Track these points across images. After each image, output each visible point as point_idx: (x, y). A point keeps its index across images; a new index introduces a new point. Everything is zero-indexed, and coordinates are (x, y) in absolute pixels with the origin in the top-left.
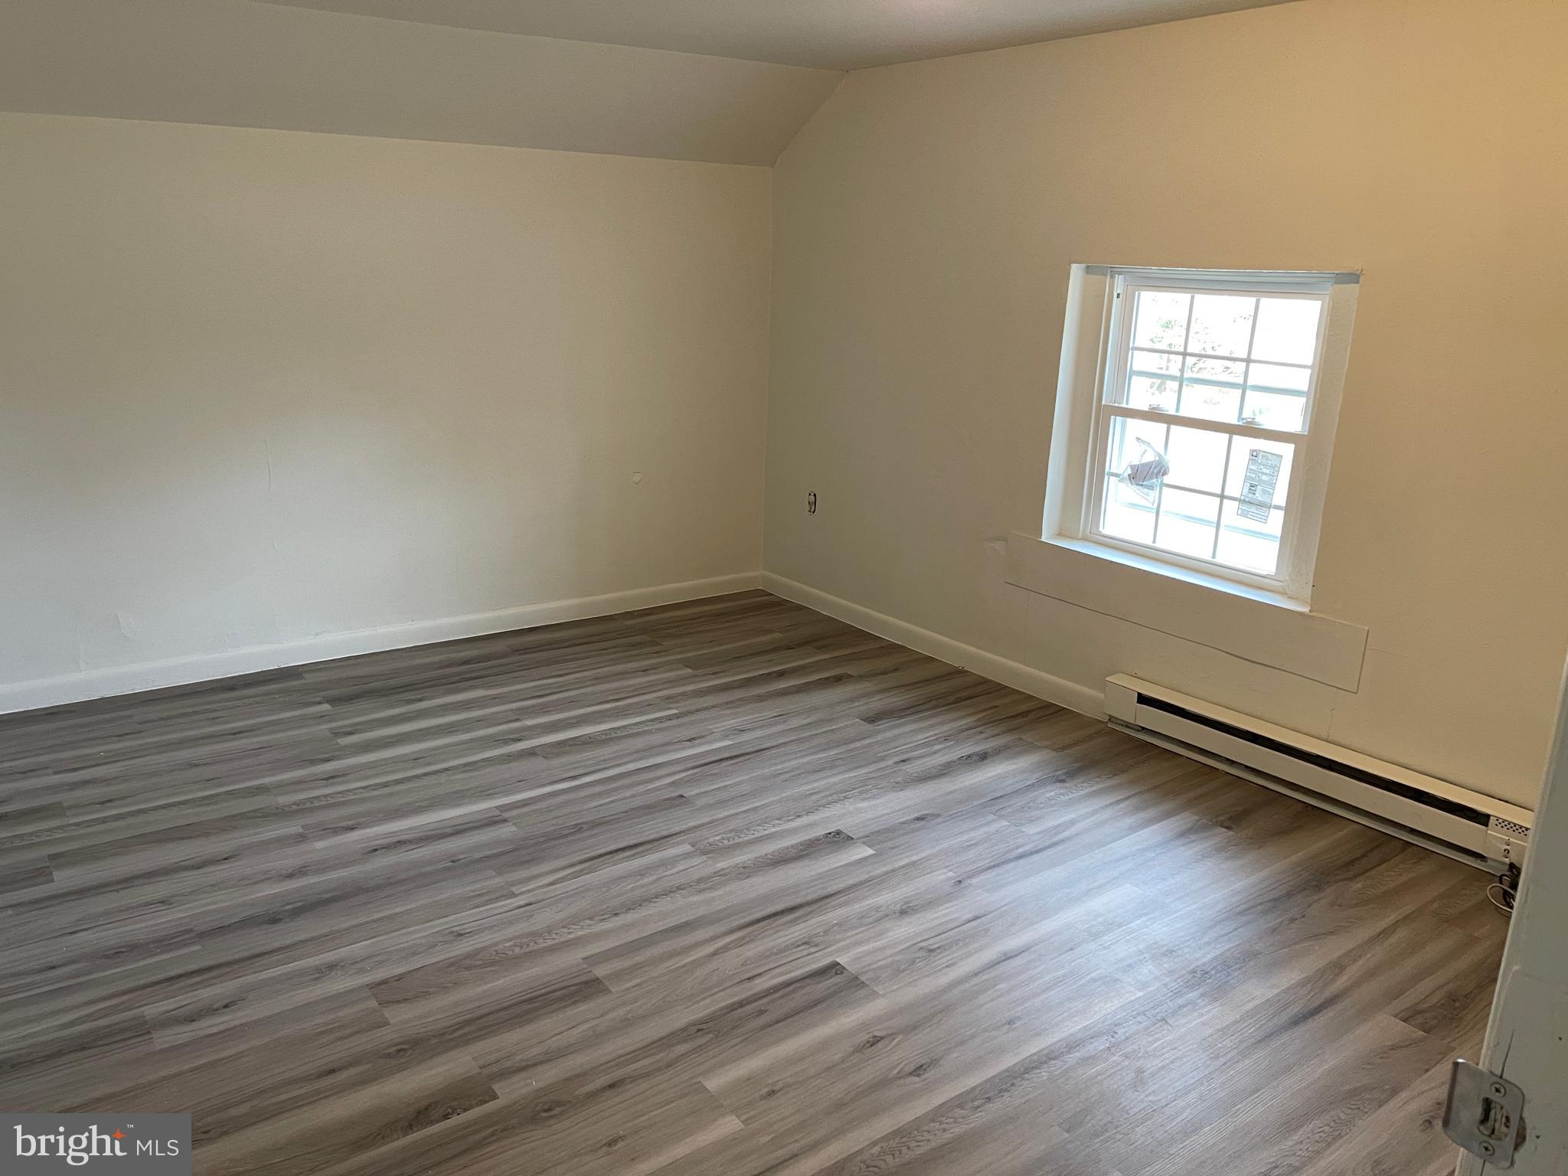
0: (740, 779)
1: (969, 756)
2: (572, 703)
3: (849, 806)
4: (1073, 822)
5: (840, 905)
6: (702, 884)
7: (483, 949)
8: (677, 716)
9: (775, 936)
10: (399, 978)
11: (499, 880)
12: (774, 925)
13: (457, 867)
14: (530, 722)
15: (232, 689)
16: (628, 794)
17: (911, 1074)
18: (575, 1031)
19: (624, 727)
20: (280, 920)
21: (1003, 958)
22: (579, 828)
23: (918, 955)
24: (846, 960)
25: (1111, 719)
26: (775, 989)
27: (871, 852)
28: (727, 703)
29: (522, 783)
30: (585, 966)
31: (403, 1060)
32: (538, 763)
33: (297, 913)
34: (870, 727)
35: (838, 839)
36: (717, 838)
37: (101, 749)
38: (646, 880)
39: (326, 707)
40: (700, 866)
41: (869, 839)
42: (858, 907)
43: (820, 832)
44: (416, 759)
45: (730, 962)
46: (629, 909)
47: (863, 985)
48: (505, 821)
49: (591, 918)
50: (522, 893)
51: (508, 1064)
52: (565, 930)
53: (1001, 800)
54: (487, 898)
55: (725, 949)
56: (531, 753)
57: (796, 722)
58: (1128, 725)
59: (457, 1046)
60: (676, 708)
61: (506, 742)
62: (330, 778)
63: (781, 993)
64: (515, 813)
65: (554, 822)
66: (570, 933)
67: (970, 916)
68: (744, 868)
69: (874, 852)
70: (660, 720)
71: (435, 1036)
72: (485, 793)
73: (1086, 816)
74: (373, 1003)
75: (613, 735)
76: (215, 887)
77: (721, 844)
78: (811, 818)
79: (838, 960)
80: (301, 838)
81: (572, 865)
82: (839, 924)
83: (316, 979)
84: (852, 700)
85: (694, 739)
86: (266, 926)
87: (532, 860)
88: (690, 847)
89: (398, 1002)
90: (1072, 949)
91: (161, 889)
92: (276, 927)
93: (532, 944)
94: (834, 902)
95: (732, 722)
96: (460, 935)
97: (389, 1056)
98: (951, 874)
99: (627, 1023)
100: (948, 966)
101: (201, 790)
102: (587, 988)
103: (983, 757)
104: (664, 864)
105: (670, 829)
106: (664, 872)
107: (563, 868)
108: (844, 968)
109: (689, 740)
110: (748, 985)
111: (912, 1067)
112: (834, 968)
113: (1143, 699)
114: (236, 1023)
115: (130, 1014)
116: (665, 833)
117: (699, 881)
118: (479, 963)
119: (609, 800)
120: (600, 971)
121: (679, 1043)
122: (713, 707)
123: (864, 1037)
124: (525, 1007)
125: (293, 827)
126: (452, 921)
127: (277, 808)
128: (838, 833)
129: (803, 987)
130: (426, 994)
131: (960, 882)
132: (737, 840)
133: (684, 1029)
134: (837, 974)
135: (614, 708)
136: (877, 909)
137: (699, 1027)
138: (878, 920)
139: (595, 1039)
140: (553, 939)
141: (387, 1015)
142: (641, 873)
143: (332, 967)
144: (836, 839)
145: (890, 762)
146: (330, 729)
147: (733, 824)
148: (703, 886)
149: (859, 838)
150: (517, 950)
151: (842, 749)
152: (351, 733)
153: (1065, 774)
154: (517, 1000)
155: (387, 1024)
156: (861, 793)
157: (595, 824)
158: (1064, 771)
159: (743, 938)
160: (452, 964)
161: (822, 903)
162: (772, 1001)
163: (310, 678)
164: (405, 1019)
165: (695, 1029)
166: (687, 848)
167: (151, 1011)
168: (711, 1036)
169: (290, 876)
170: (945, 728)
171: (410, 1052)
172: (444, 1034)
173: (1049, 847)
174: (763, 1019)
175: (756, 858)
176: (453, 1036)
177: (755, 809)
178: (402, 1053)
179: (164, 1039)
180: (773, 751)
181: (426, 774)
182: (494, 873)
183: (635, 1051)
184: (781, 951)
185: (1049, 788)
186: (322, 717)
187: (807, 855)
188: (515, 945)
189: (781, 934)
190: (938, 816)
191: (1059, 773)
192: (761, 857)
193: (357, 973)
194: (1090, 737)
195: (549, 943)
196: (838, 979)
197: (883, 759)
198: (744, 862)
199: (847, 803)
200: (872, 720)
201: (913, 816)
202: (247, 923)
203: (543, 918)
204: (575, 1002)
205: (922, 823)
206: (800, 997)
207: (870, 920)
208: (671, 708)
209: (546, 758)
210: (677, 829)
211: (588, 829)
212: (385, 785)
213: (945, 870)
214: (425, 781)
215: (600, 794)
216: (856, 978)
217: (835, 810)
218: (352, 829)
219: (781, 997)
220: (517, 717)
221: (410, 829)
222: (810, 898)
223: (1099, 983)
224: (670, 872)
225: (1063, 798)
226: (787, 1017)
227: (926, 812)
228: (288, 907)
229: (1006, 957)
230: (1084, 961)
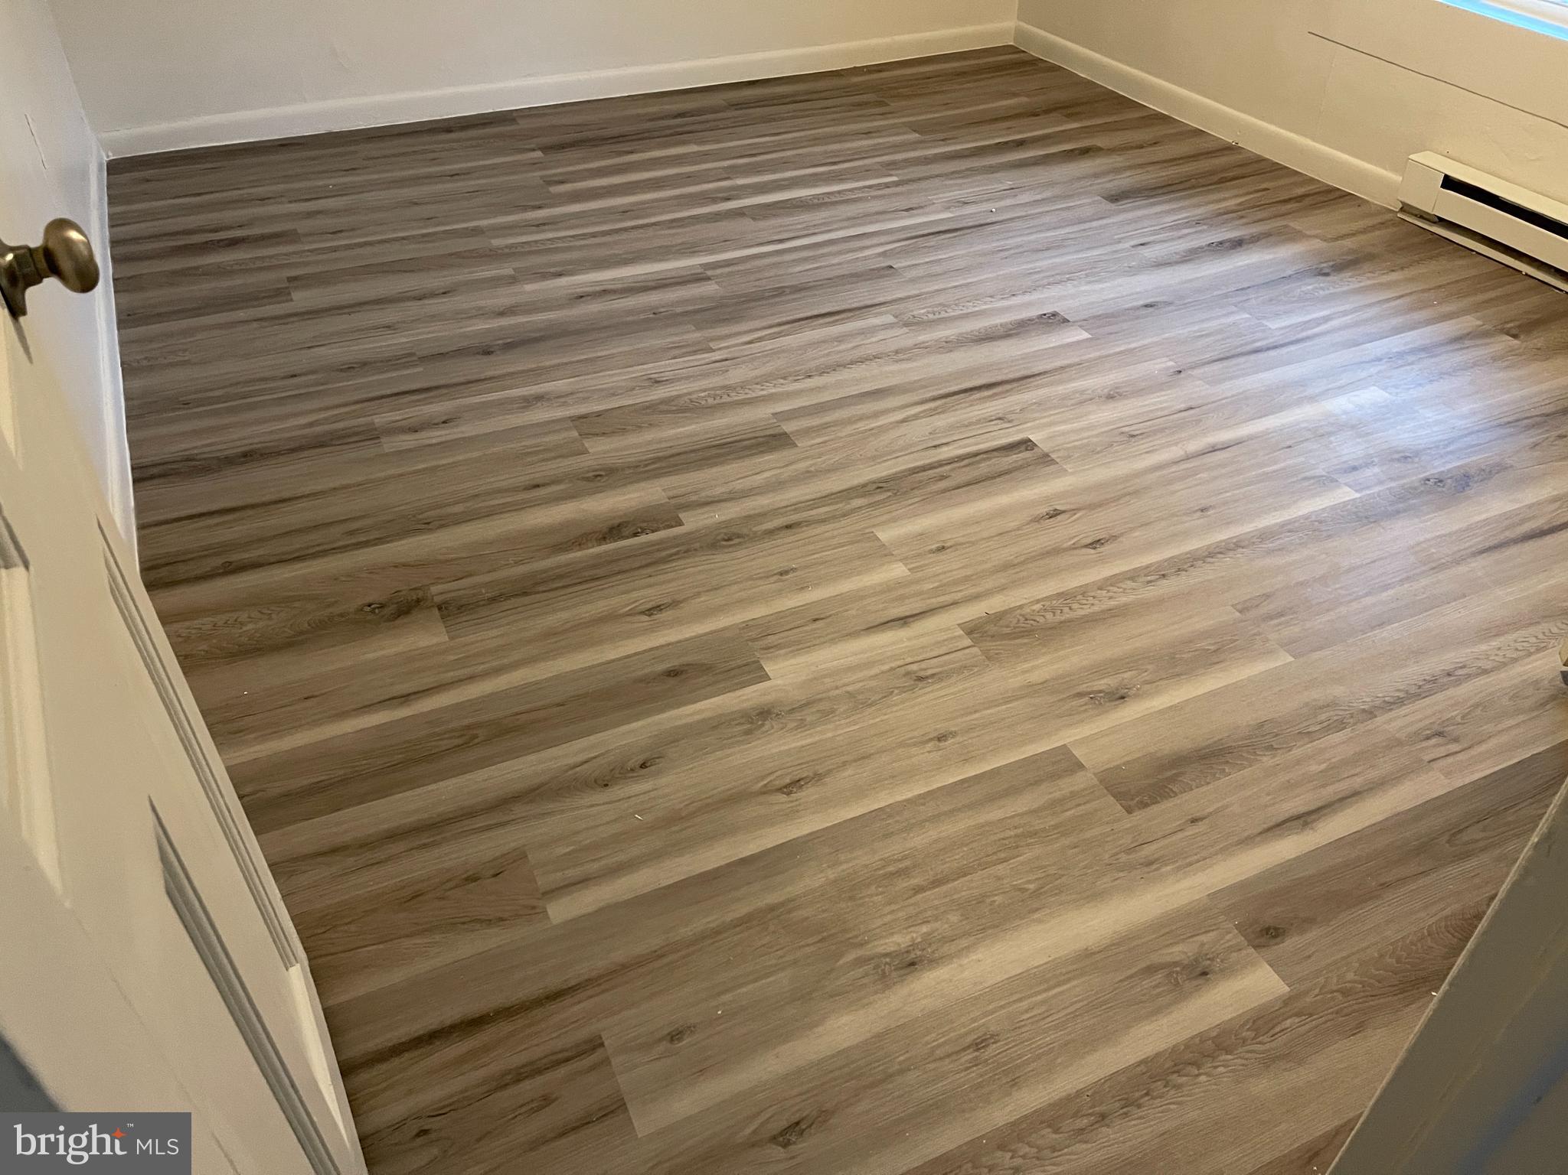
0: (959, 252)
1: (1221, 243)
2: (785, 164)
3: (1070, 288)
4: (1326, 319)
5: (1042, 386)
6: (899, 354)
7: (679, 396)
8: (897, 184)
9: (968, 409)
10: (599, 414)
11: (697, 335)
12: (967, 399)
13: (659, 319)
14: (740, 182)
15: (449, 130)
16: (836, 260)
17: (1086, 546)
18: (758, 477)
19: (839, 192)
20: (492, 352)
21: (1211, 449)
22: (780, 292)
23: (1117, 439)
24: (1039, 438)
25: (1405, 208)
26: (961, 458)
27: (1086, 335)
28: (953, 173)
29: (726, 243)
30: (775, 421)
31: (599, 484)
32: (747, 224)
33: (509, 346)
34: (1113, 206)
35: (1053, 321)
36: (922, 311)
37: (331, 182)
38: (843, 347)
39: (539, 154)
40: (904, 338)
41: (1085, 323)
42: (1061, 389)
43: (1034, 312)
44: (626, 212)
45: (919, 430)
46: (824, 372)
47: (1053, 462)
48: (708, 279)
49: (784, 378)
50: (720, 349)
51: (694, 498)
52: (759, 386)
53: (1247, 291)
54: (684, 350)
55: (916, 417)
56: (740, 213)
57: (1025, 198)
58: (1423, 216)
59: (648, 478)
60: (896, 175)
61: (715, 200)
62: (540, 225)
63: (966, 462)
64: (719, 271)
65: (757, 283)
66: (762, 390)
67: (1183, 406)
68: (946, 342)
69: (1089, 336)
70: (879, 187)
71: (629, 467)
72: (690, 249)
73: (1345, 313)
74: (575, 434)
75: (827, 200)
76: (434, 318)
77: (926, 317)
78: (1027, 298)
79: (1031, 437)
80: (513, 280)
81: (771, 327)
82: (1039, 404)
83: (523, 408)
84: (1096, 176)
85: (911, 209)
86: (479, 357)
87: (733, 318)
88: (892, 317)
89: (597, 435)
90: (1290, 447)
91: (390, 315)
92: (485, 359)
93: (724, 396)
94: (1039, 381)
95: (956, 194)
96: (657, 382)
97: (588, 479)
98: (1171, 363)
99: (809, 475)
100: (1147, 452)
101: (421, 228)
102: (775, 440)
103: (1238, 244)
104: (863, 332)
105: (874, 298)
106: (862, 340)
107: (765, 328)
108: (1036, 445)
109: (907, 210)
110: (933, 452)
111: (1089, 540)
112: (1026, 444)
113: (1449, 183)
114: (449, 438)
115: (362, 421)
116: (869, 302)
117: (897, 352)
118: (674, 408)
119: (815, 265)
120: (789, 427)
121: (857, 497)
122: (937, 176)
123: (1044, 510)
124: (714, 451)
125: (507, 270)
126: (650, 368)
127: (491, 250)
128: (1054, 315)
129: (989, 459)
130: (623, 431)
131: (1180, 372)
132: (944, 315)
133: (864, 486)
134: (1027, 450)
135: (829, 172)
136: (1082, 392)
137: (880, 486)
138: (1081, 403)
139: (777, 485)
140: (746, 394)
141: (587, 445)
142: (840, 339)
143: (539, 398)
144: (1050, 321)
145: (1127, 245)
146: (541, 177)
147: (941, 299)
148: (901, 356)
149: (1074, 322)
150: (710, 401)
151: (1076, 228)
152: (562, 182)
153: (1332, 266)
154: (706, 445)
155: (585, 452)
156: (1087, 275)
157: (797, 289)
158: (1331, 263)
159: (935, 409)
160: (648, 408)
161: (1024, 382)
162: (952, 470)
163: (523, 124)
164: (602, 449)
165: (875, 486)
166: (890, 319)
167: (381, 419)
168: (889, 494)
169: (502, 314)
170: (1201, 211)
171: (605, 479)
172: (637, 467)
173: (1293, 342)
174: (943, 484)
175: (960, 334)
176: (647, 469)
177: (967, 285)
178: (599, 478)
179: (390, 444)
180: (997, 227)
181: (633, 228)
182: (694, 328)
183: (814, 500)
184: (970, 424)
185: (1308, 281)
186: (534, 164)
187: (1017, 334)
188: (709, 396)
189: (976, 407)
190: (1170, 304)
191: (1325, 265)
192: (967, 333)
193: (559, 406)
194: (1374, 228)
195: (742, 397)
196: (1027, 454)
197: (1119, 241)
198: (947, 338)
199: (1069, 285)
200: (1115, 198)
201: (1142, 303)
202: (461, 353)
203: (736, 375)
204: (762, 452)
205: (1150, 310)
206: (984, 468)
207: (1073, 402)
208: (891, 175)
209: (754, 219)
210: (882, 299)
211: (791, 293)
212: (594, 235)
213: (1165, 359)
214: (634, 234)
215: (805, 260)
216: (1047, 455)
217: (1055, 291)
218: (560, 275)
219: (965, 466)
220: (726, 176)
221: (614, 280)
222: (1011, 376)
223: (1312, 481)
224: (869, 341)
225: (1321, 292)
226: (968, 484)
227: (1158, 299)
228: (500, 342)
229: (1214, 449)
230: (1302, 459)
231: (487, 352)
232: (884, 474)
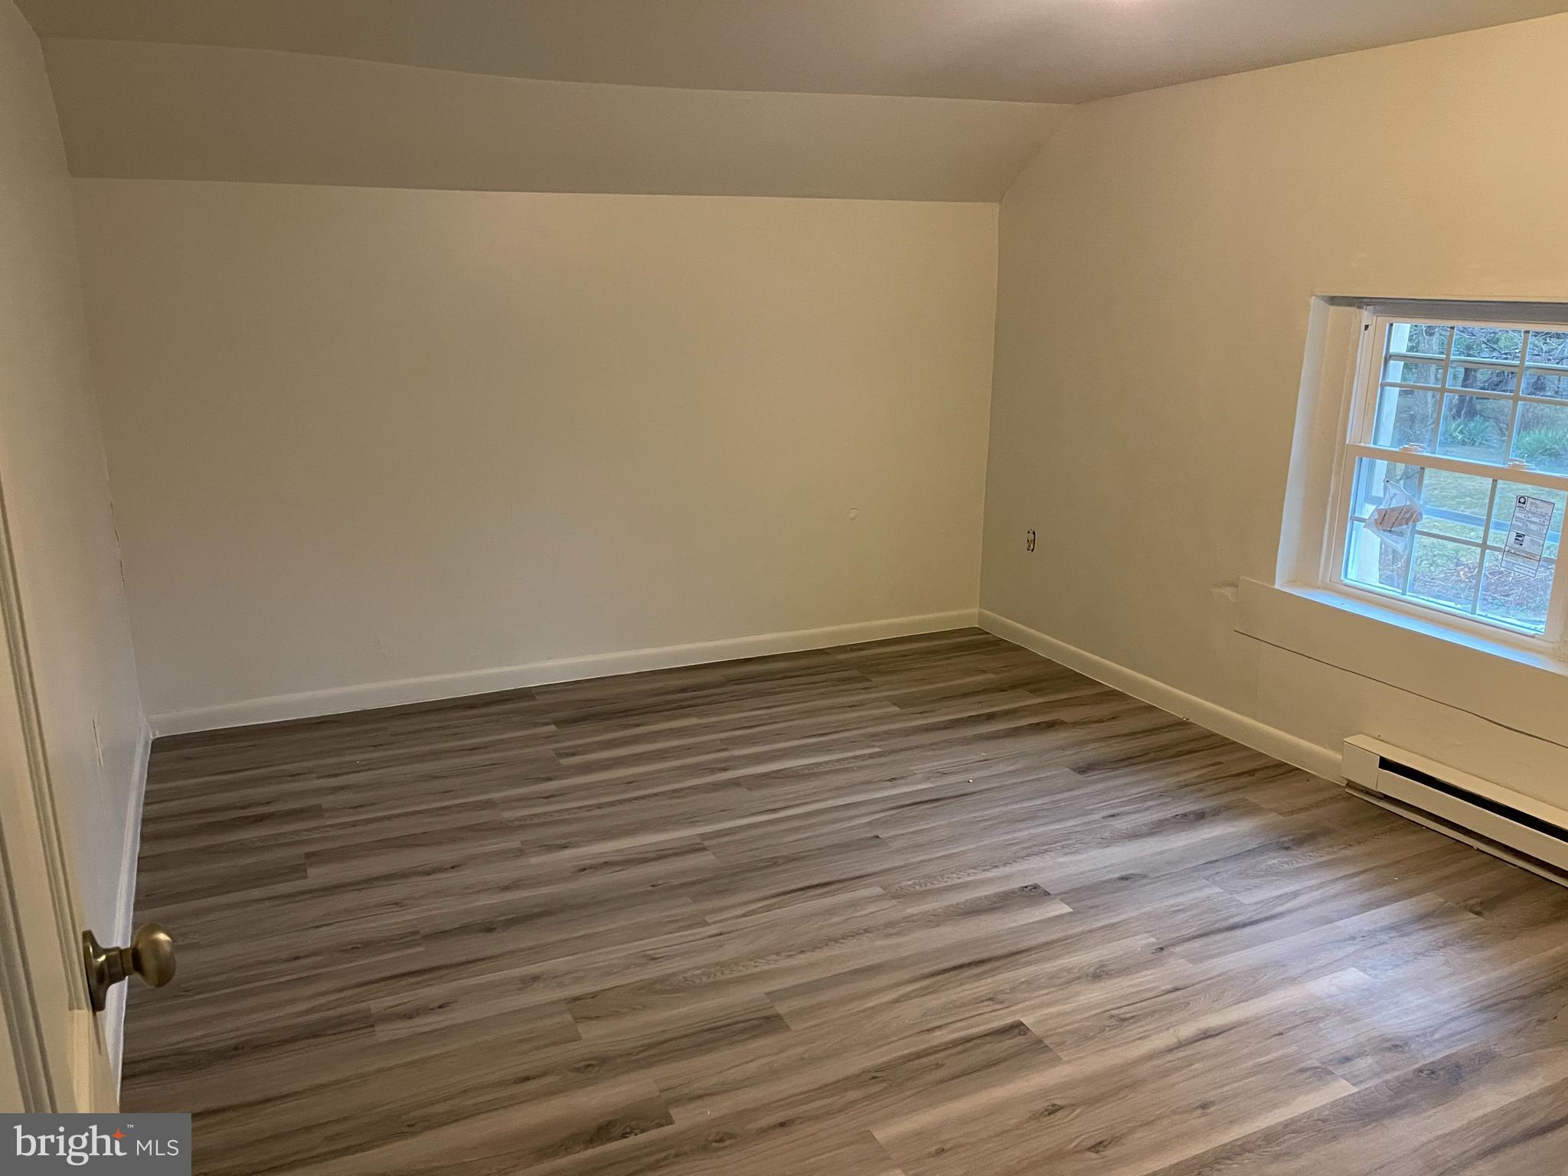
0: (938, 823)
1: (1185, 815)
2: (778, 735)
3: (1047, 860)
4: (1296, 894)
5: (1030, 963)
6: (891, 928)
7: (675, 974)
8: (880, 755)
9: (959, 989)
10: (594, 995)
11: (692, 909)
12: (958, 977)
13: (656, 891)
14: (736, 753)
15: (473, 707)
16: (826, 830)
17: (1090, 1149)
18: (753, 1065)
19: (826, 763)
20: (494, 929)
21: (1202, 1036)
22: (774, 862)
23: (1108, 1023)
24: (1032, 1021)
25: (1350, 784)
26: (955, 1043)
27: (1067, 909)
28: (931, 744)
29: (726, 812)
30: (768, 1001)
31: (591, 1075)
32: (741, 794)
33: (510, 923)
34: (1081, 777)
35: (1034, 894)
36: (910, 883)
37: (359, 757)
38: (835, 919)
39: (553, 728)
40: (891, 910)
41: (1066, 896)
42: (1050, 967)
43: (1016, 884)
44: (629, 783)
45: (911, 1011)
46: (816, 947)
47: (1046, 1049)
48: (705, 849)
49: (778, 954)
50: (715, 923)
51: (685, 1090)
52: (752, 963)
53: (1217, 864)
54: (681, 924)
55: (907, 997)
56: (736, 783)
57: (1000, 768)
58: (1368, 792)
59: (640, 1068)
60: (880, 747)
61: (713, 771)
62: (549, 797)
63: (960, 1048)
64: (714, 842)
65: (751, 853)
66: (756, 967)
67: (1169, 987)
68: (934, 915)
69: (1072, 910)
70: (863, 757)
71: (621, 1056)
72: (690, 820)
73: (1311, 889)
74: (569, 1017)
75: (816, 770)
76: (439, 893)
77: (913, 889)
78: (1008, 870)
79: (1022, 1020)
80: (520, 853)
81: (766, 898)
82: (1028, 983)
83: (520, 989)
84: (1063, 748)
85: (894, 779)
86: (481, 934)
87: (727, 890)
88: (881, 889)
89: (591, 1018)
90: (1281, 1034)
91: (398, 891)
92: (489, 936)
93: (719, 974)
94: (1024, 959)
95: (935, 764)
96: (654, 959)
97: (578, 1070)
98: (1153, 940)
99: (803, 1063)
100: (1139, 1039)
101: (439, 800)
102: (767, 1023)
103: (1200, 817)
104: (854, 904)
105: (863, 869)
106: (853, 913)
107: (760, 900)
108: (1028, 1029)
109: (890, 780)
110: (927, 1036)
111: (1091, 1143)
112: (1018, 1028)
113: (1385, 764)
114: (448, 1023)
115: (357, 1006)
116: (857, 874)
117: (887, 925)
118: (669, 988)
119: (806, 835)
120: (782, 1008)
121: (850, 1089)
122: (917, 747)
123: (1044, 1104)
124: (708, 1036)
125: (513, 842)
126: (647, 944)
127: (501, 822)
128: (1035, 887)
129: (983, 1044)
130: (617, 1014)
131: (1162, 949)
132: (930, 887)
133: (858, 1076)
134: (1020, 1035)
135: (818, 743)
136: (1069, 970)
137: (873, 1075)
138: (1069, 982)
139: (774, 1074)
140: (740, 971)
141: (580, 1030)
142: (831, 911)
143: (535, 978)
144: (1032, 894)
145: (1097, 817)
146: (554, 749)
147: (927, 870)
148: (891, 931)
149: (1055, 895)
150: (705, 979)
151: (1047, 799)
152: (573, 755)
153: (1293, 840)
154: (698, 1029)
155: (576, 1038)
156: (1063, 847)
157: (791, 859)
158: (1291, 837)
159: (927, 988)
160: (642, 988)
161: (1012, 959)
162: (948, 1057)
163: (541, 700)
164: (596, 1036)
165: (869, 1076)
166: (877, 890)
167: (378, 1004)
168: (884, 1085)
169: (506, 888)
170: (1161, 784)
171: (597, 1068)
172: (629, 1054)
173: (1267, 919)
174: (938, 1075)
175: (946, 907)
176: (638, 1057)
177: (949, 856)
178: (590, 1069)
179: (384, 1033)
180: (975, 797)
181: (636, 798)
182: (690, 901)
183: (807, 1092)
184: (963, 1005)
185: (1272, 854)
186: (549, 737)
187: (1000, 908)
188: (703, 974)
189: (967, 986)
190: (1145, 876)
191: (1286, 839)
192: (952, 906)
193: (557, 986)
194: (1318, 805)
195: (736, 974)
196: (1021, 1039)
197: (1091, 812)
198: (934, 910)
199: (1047, 856)
200: (1083, 769)
201: (1117, 875)
202: (465, 930)
203: (731, 950)
204: (755, 1036)
205: (1127, 882)
206: (978, 1055)
207: (1060, 981)
208: (874, 746)
209: (749, 789)
210: (869, 870)
211: (785, 863)
212: (599, 806)
213: (1146, 935)
214: (636, 805)
215: (797, 830)
216: (1040, 1041)
217: (1034, 863)
218: (565, 847)
219: (960, 1053)
220: (724, 747)
221: (616, 851)
222: (1000, 952)
223: (1308, 1074)
224: (858, 914)
225: (1286, 866)
226: (964, 1074)
227: (1132, 872)
228: (502, 918)
229: (1207, 1035)
230: (1294, 1048)
231: (489, 929)
232: (880, 1061)
